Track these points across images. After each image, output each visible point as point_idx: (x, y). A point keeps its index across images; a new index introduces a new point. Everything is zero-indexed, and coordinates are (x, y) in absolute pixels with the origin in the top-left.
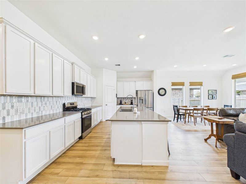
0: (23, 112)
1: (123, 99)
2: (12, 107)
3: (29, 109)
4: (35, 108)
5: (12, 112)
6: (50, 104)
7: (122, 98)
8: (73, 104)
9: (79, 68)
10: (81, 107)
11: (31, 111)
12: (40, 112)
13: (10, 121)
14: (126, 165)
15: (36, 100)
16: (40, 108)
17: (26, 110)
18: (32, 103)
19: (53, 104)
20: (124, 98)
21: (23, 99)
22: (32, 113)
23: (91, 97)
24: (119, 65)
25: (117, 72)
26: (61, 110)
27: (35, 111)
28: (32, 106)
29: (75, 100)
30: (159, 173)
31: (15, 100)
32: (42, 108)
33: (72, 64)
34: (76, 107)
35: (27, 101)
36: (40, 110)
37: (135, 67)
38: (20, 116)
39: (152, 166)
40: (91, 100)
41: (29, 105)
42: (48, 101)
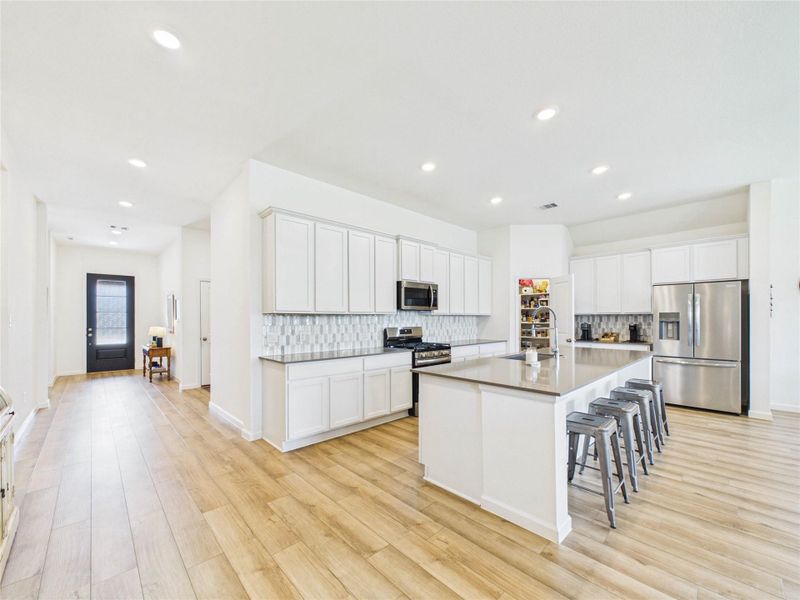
0: (307, 342)
1: (597, 320)
2: (293, 332)
3: (317, 337)
4: (326, 336)
5: (293, 340)
6: (354, 330)
7: (593, 316)
8: (409, 331)
9: (416, 244)
10: (439, 342)
11: (320, 342)
12: (336, 344)
13: (290, 353)
14: (445, 491)
15: (329, 322)
16: (334, 336)
17: (312, 340)
18: (321, 326)
19: (362, 330)
20: (600, 316)
21: (308, 320)
22: (321, 345)
23: (477, 316)
24: (554, 205)
25: (569, 226)
26: (380, 343)
27: (326, 341)
28: (321, 331)
29: (416, 321)
30: (504, 539)
31: (296, 321)
32: (339, 338)
33: (397, 240)
34: (419, 340)
35: (314, 323)
36: (334, 341)
37: (625, 196)
38: (303, 347)
39: (504, 521)
40: (478, 325)
41: (317, 329)
42: (350, 323)
